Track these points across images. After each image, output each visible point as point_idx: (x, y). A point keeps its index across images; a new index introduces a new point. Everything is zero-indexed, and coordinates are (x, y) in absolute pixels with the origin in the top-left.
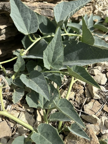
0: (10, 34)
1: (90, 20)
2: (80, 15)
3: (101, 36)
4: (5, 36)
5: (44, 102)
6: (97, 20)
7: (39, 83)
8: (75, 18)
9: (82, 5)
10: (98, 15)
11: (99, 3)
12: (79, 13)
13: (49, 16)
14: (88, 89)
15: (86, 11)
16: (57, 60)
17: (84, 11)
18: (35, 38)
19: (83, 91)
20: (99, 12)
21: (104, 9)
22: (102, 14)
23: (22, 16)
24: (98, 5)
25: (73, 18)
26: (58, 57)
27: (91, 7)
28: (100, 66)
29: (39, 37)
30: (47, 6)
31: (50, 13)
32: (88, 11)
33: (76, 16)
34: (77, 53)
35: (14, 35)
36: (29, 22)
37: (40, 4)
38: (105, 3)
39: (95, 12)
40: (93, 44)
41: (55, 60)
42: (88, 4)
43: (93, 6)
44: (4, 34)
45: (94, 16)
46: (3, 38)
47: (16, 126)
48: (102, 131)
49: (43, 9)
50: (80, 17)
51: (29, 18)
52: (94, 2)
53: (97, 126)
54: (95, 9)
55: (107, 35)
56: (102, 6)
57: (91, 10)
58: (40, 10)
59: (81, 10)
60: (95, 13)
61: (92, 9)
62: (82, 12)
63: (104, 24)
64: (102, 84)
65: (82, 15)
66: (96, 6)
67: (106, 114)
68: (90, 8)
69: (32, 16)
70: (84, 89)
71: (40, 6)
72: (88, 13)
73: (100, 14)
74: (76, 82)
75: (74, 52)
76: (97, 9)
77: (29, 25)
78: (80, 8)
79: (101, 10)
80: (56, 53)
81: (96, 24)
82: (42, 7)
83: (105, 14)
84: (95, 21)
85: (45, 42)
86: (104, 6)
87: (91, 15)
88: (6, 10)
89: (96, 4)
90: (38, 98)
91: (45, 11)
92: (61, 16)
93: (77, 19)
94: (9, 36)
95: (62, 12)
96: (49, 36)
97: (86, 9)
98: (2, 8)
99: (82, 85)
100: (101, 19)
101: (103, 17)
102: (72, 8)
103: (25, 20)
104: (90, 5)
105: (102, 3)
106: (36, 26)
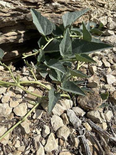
0: (26, 38)
1: (88, 26)
2: (79, 22)
3: (97, 37)
4: (23, 39)
5: (61, 79)
6: (93, 25)
7: (56, 66)
8: (76, 25)
9: (82, 14)
10: (93, 22)
11: (94, 12)
12: (79, 20)
13: (57, 23)
14: (90, 71)
15: (84, 19)
16: (67, 50)
17: (83, 19)
18: (49, 39)
19: (86, 72)
20: (94, 19)
21: (98, 16)
22: (97, 21)
23: (40, 23)
24: (93, 14)
25: (74, 24)
26: (68, 48)
27: (88, 15)
28: (97, 56)
29: (52, 38)
30: (55, 16)
31: (58, 21)
32: (85, 19)
33: (76, 23)
34: (80, 48)
35: (29, 39)
36: (45, 27)
37: (50, 15)
38: (99, 12)
39: (91, 19)
40: (91, 40)
41: (66, 50)
42: (85, 14)
43: (89, 15)
44: (22, 38)
45: (91, 23)
46: (21, 41)
47: (45, 92)
48: (101, 91)
49: (52, 18)
50: (80, 24)
51: (45, 24)
52: (90, 11)
53: (97, 89)
54: (91, 17)
55: (102, 37)
56: (96, 15)
57: (87, 18)
58: (51, 19)
59: (80, 18)
60: (91, 21)
61: (89, 17)
62: (81, 20)
63: (99, 28)
64: (99, 66)
65: (81, 22)
66: (92, 15)
67: (103, 82)
68: (87, 17)
69: (47, 23)
70: (87, 71)
71: (50, 16)
72: (85, 20)
73: (95, 21)
74: (81, 66)
75: (78, 48)
76: (92, 17)
77: (45, 29)
78: (80, 17)
79: (96, 18)
80: (66, 46)
81: (92, 28)
82: (51, 17)
83: (99, 21)
84: (92, 26)
85: (57, 41)
86: (98, 15)
87: (88, 22)
88: (27, 19)
89: (91, 13)
90: (57, 76)
91: (54, 19)
92: (67, 23)
93: (77, 25)
94: (25, 40)
95: (68, 19)
96: (59, 37)
97: (84, 17)
98: (24, 18)
99: (86, 68)
100: (96, 25)
101: (98, 23)
102: (75, 16)
103: (42, 26)
104: (86, 14)
105: (97, 12)
106: (50, 30)
